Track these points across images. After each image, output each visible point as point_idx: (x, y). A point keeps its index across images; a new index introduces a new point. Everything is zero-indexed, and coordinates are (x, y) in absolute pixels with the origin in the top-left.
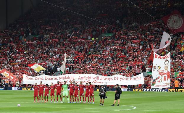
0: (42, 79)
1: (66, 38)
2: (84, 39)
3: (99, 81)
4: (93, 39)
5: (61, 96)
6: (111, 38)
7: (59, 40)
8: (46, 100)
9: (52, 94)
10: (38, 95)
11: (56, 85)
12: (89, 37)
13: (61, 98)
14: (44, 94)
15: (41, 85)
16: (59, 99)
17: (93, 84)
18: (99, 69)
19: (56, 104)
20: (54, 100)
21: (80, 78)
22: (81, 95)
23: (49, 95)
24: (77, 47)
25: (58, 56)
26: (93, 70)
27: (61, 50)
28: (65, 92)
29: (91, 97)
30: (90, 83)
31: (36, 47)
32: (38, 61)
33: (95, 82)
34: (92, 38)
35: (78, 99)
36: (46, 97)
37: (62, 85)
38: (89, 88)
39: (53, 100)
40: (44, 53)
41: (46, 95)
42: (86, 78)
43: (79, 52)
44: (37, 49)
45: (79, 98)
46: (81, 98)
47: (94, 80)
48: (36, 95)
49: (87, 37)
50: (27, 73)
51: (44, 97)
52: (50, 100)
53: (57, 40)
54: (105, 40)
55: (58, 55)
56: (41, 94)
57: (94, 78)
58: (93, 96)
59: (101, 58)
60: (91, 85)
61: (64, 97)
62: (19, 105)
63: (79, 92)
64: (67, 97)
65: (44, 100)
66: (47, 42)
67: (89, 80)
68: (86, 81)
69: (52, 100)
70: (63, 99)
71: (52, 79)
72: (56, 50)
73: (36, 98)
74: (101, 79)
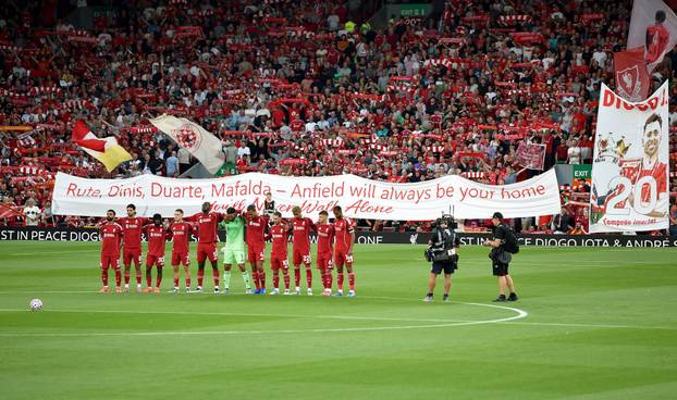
0: (138, 192)
1: (236, 24)
2: (309, 26)
3: (376, 202)
4: (350, 26)
5: (214, 263)
6: (424, 23)
7: (206, 31)
8: (154, 280)
9: (179, 259)
10: (120, 262)
11: (194, 218)
12: (334, 20)
13: (216, 272)
14: (143, 258)
15: (132, 221)
16: (209, 279)
17: (348, 215)
18: (375, 151)
19: (194, 298)
20: (188, 281)
21: (296, 191)
22: (298, 260)
23: (166, 259)
24: (282, 60)
25: (201, 97)
26: (351, 156)
27: (215, 72)
28: (234, 248)
29: (340, 271)
30: (337, 209)
31: (110, 60)
32: (120, 118)
33: (357, 206)
34: (343, 21)
35: (287, 279)
36: (154, 268)
37: (220, 217)
38: (332, 232)
39: (182, 282)
40: (145, 84)
41: (153, 259)
42: (324, 193)
43: (290, 80)
44: (115, 66)
45: (291, 273)
46: (297, 272)
47: (356, 199)
48: (108, 259)
49: (325, 16)
50: (70, 168)
51: (144, 268)
52: (167, 281)
53: (198, 31)
54: (400, 30)
55: (204, 95)
56: (131, 256)
57: (355, 191)
58: (349, 265)
59: (383, 106)
60: (340, 218)
61: (228, 267)
62: (36, 303)
63: (290, 247)
64: (242, 269)
65: (144, 280)
66: (158, 37)
67: (335, 199)
68: (324, 202)
69: (177, 282)
70: (226, 277)
71: (179, 193)
72: (195, 71)
73: (111, 272)
74: (386, 196)
